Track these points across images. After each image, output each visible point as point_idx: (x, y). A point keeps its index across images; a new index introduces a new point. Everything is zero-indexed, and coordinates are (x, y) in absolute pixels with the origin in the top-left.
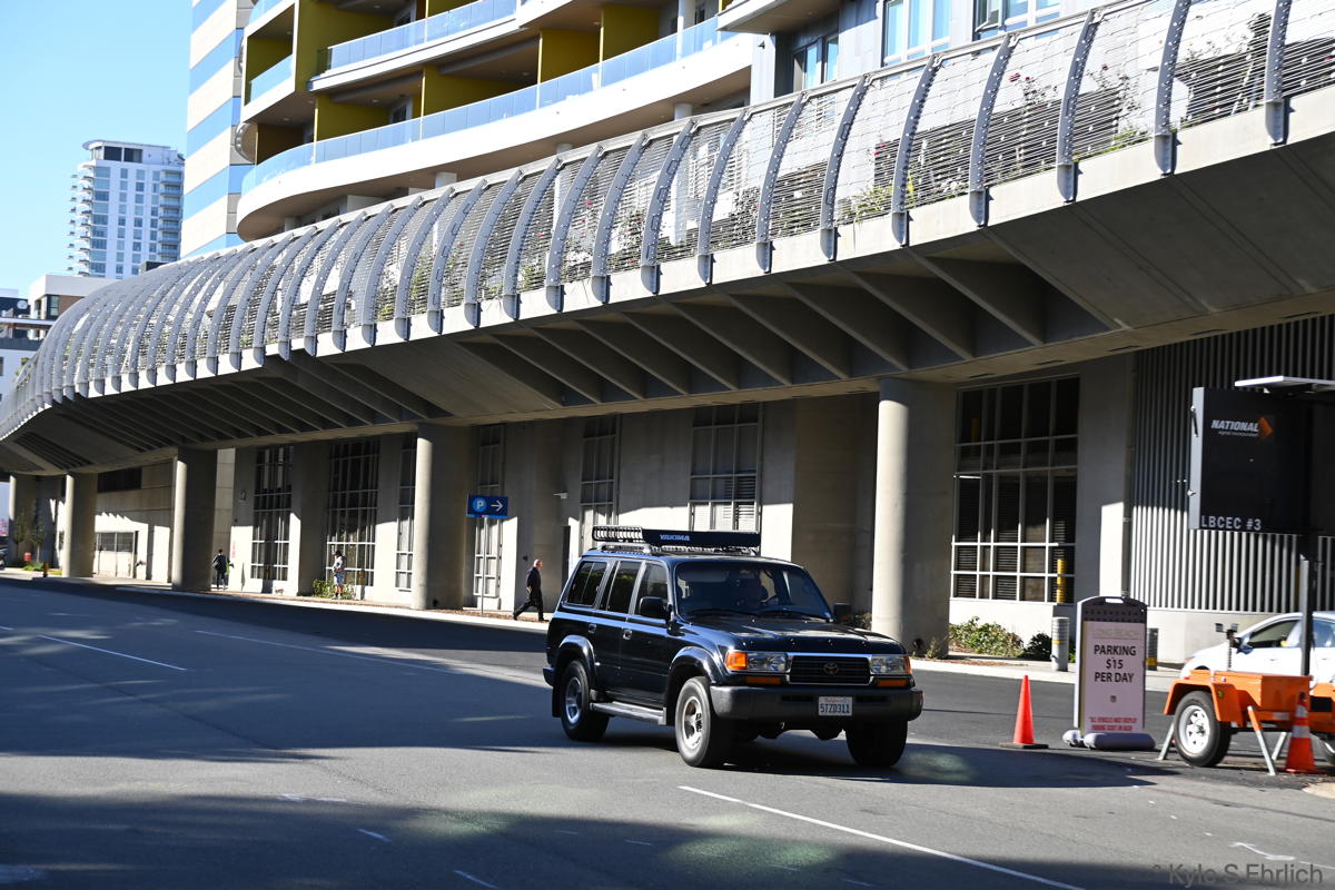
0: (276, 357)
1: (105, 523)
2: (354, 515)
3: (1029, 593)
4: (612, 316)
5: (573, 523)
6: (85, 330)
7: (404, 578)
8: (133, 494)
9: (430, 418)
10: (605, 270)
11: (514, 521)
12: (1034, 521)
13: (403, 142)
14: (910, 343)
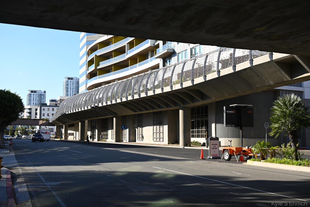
0: (93, 107)
1: (69, 132)
2: (105, 129)
3: (202, 137)
4: (141, 99)
5: (136, 129)
6: (66, 104)
7: (112, 138)
8: (73, 128)
9: (116, 115)
10: (140, 93)
11: (128, 129)
12: (202, 126)
13: (110, 76)
14: (184, 102)
